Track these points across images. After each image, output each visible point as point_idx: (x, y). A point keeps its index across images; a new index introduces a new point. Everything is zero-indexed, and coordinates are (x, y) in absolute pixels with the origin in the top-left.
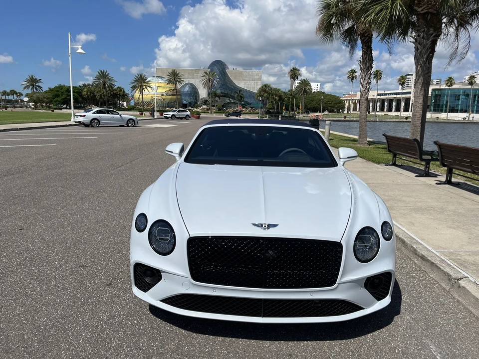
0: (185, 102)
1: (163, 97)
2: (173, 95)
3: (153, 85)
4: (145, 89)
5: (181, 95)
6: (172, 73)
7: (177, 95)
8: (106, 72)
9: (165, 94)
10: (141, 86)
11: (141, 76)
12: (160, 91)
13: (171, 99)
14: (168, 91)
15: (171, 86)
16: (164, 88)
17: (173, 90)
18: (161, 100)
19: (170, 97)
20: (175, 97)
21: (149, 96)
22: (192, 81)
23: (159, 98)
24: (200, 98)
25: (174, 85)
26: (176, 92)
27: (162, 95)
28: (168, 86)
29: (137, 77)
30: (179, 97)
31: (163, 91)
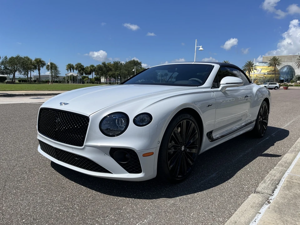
0: (282, 79)
1: (265, 76)
2: (273, 74)
3: (258, 68)
4: (252, 71)
5: (279, 74)
6: (273, 59)
7: (275, 74)
8: (228, 62)
9: (266, 74)
10: (249, 69)
11: (250, 63)
12: (263, 71)
13: (271, 77)
14: (269, 71)
15: (272, 68)
16: (266, 69)
17: (273, 71)
18: (263, 78)
19: (270, 75)
20: (274, 75)
21: (255, 75)
22: (290, 64)
23: (262, 76)
24: (296, 75)
25: (274, 67)
26: (275, 72)
27: (265, 74)
28: (270, 68)
29: (247, 64)
30: (276, 75)
31: (266, 71)
